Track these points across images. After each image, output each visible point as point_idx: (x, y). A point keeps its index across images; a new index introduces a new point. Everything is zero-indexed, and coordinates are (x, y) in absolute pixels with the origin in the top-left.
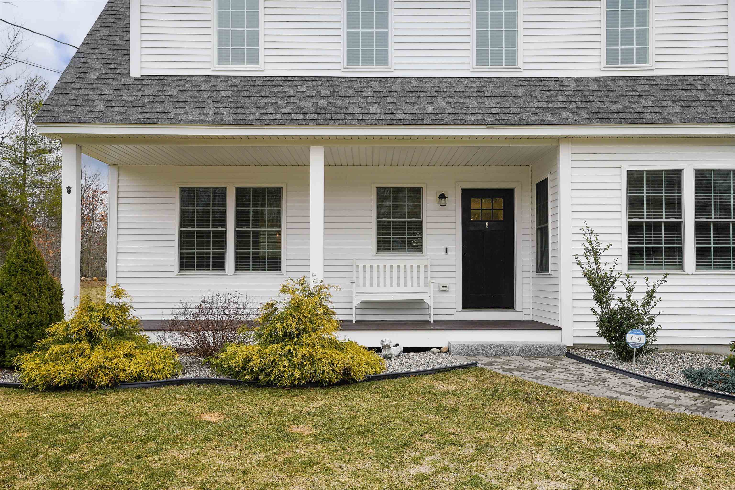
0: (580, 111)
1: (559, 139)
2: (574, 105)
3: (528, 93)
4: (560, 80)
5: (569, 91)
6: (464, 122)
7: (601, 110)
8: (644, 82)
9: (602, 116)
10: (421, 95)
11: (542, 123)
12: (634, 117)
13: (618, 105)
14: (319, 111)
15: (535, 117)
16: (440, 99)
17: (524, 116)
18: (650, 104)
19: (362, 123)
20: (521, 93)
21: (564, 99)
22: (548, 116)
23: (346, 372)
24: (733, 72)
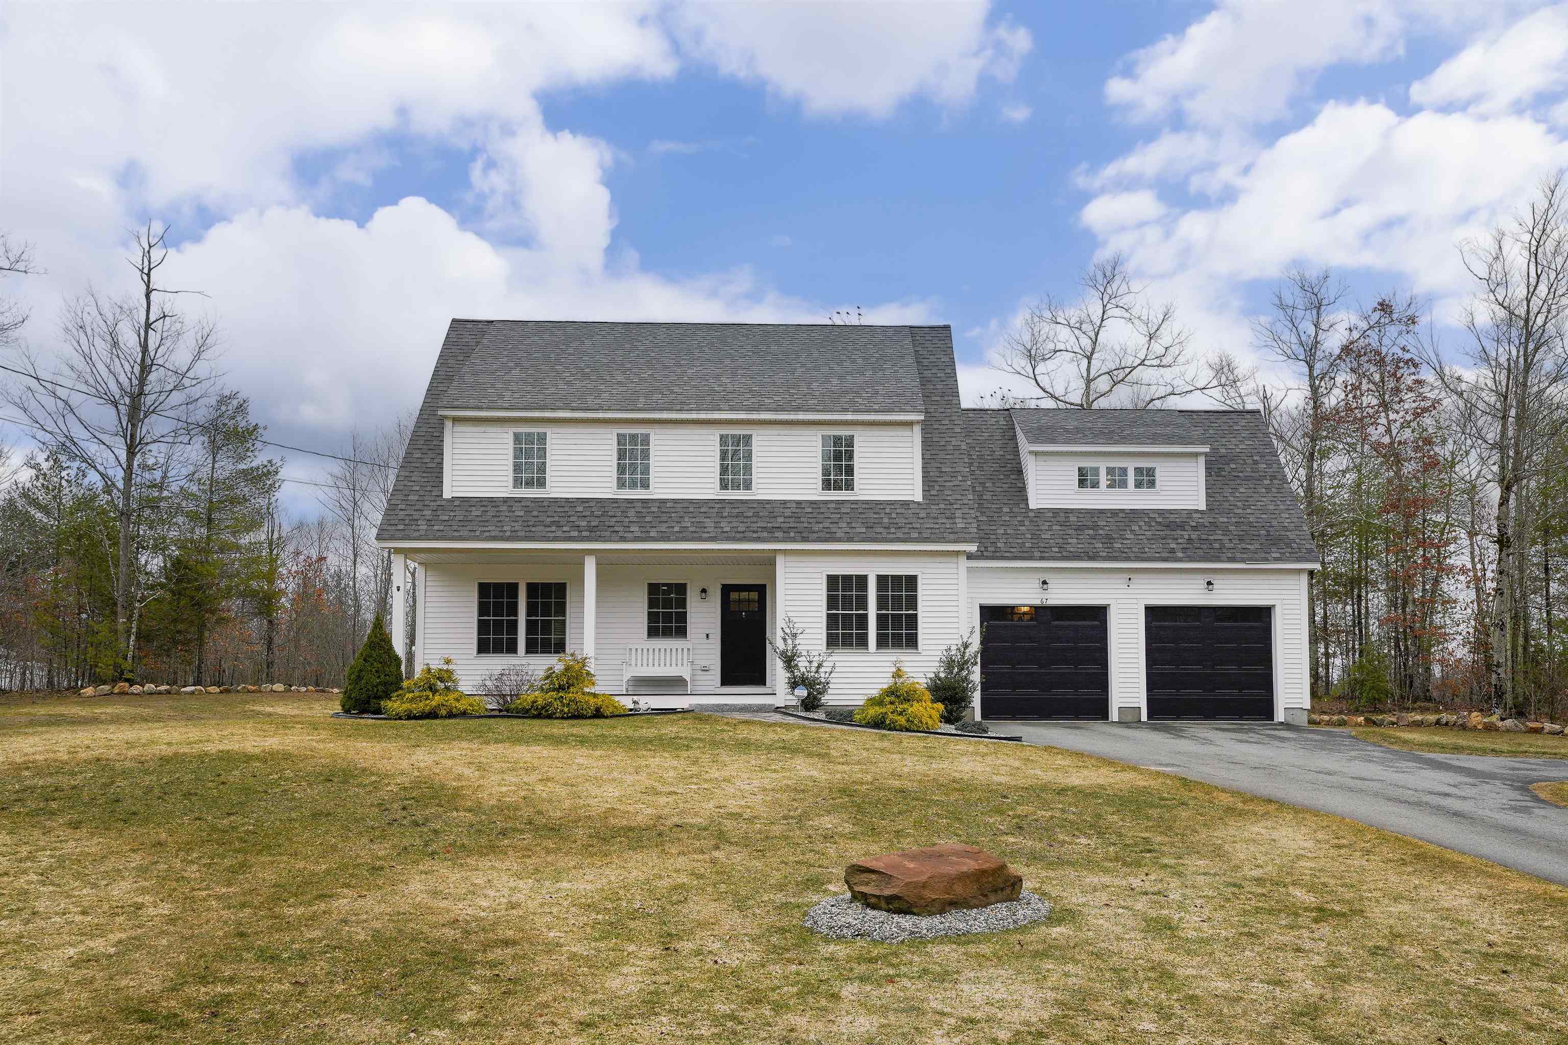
2: (786, 525)
3: (756, 515)
4: (785, 502)
5: (788, 513)
6: (700, 539)
8: (848, 505)
11: (761, 539)
12: (828, 536)
13: (821, 526)
14: (591, 529)
15: (755, 535)
18: (844, 526)
22: (765, 534)
24: (918, 497)
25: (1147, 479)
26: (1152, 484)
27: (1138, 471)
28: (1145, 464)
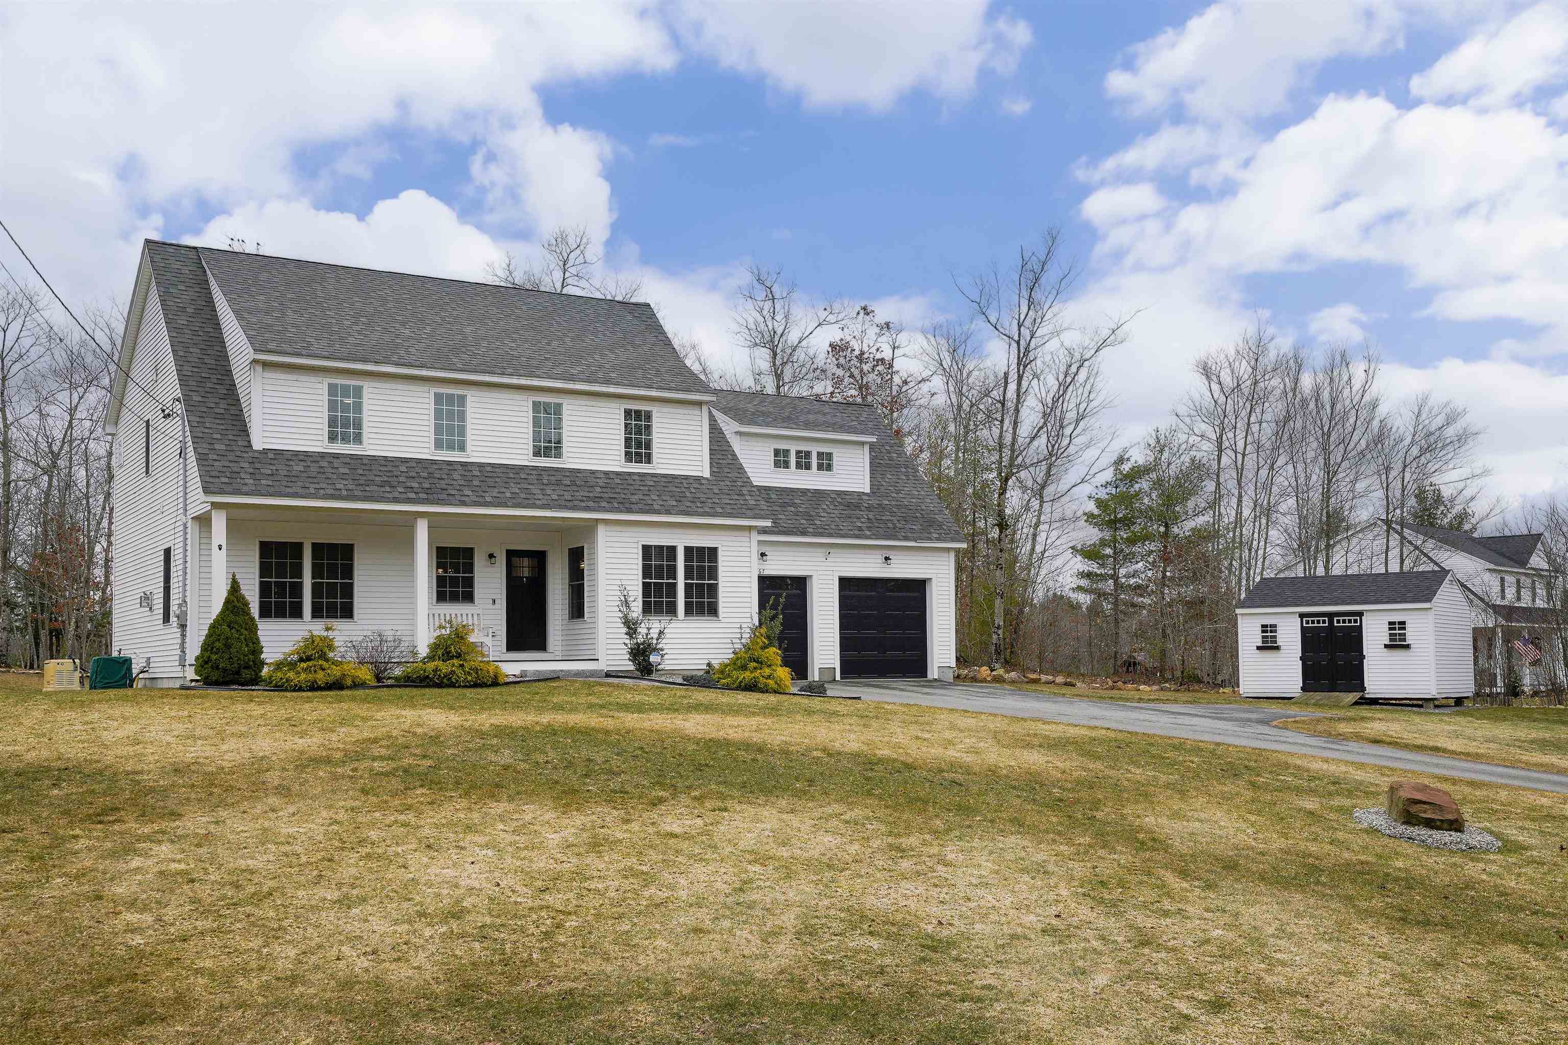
0: (612, 500)
1: (597, 520)
2: (606, 495)
3: (573, 483)
4: (593, 472)
5: (601, 482)
6: (534, 506)
7: (625, 501)
8: (650, 478)
9: (627, 505)
10: (497, 480)
11: (587, 509)
12: (647, 508)
13: (636, 497)
14: (426, 491)
15: (582, 505)
16: (512, 485)
17: (576, 503)
18: (656, 498)
19: (462, 503)
20: (569, 483)
21: (598, 489)
22: (591, 504)
23: (496, 676)
24: (707, 474)
25: (825, 462)
26: (829, 468)
27: (820, 455)
28: (825, 449)
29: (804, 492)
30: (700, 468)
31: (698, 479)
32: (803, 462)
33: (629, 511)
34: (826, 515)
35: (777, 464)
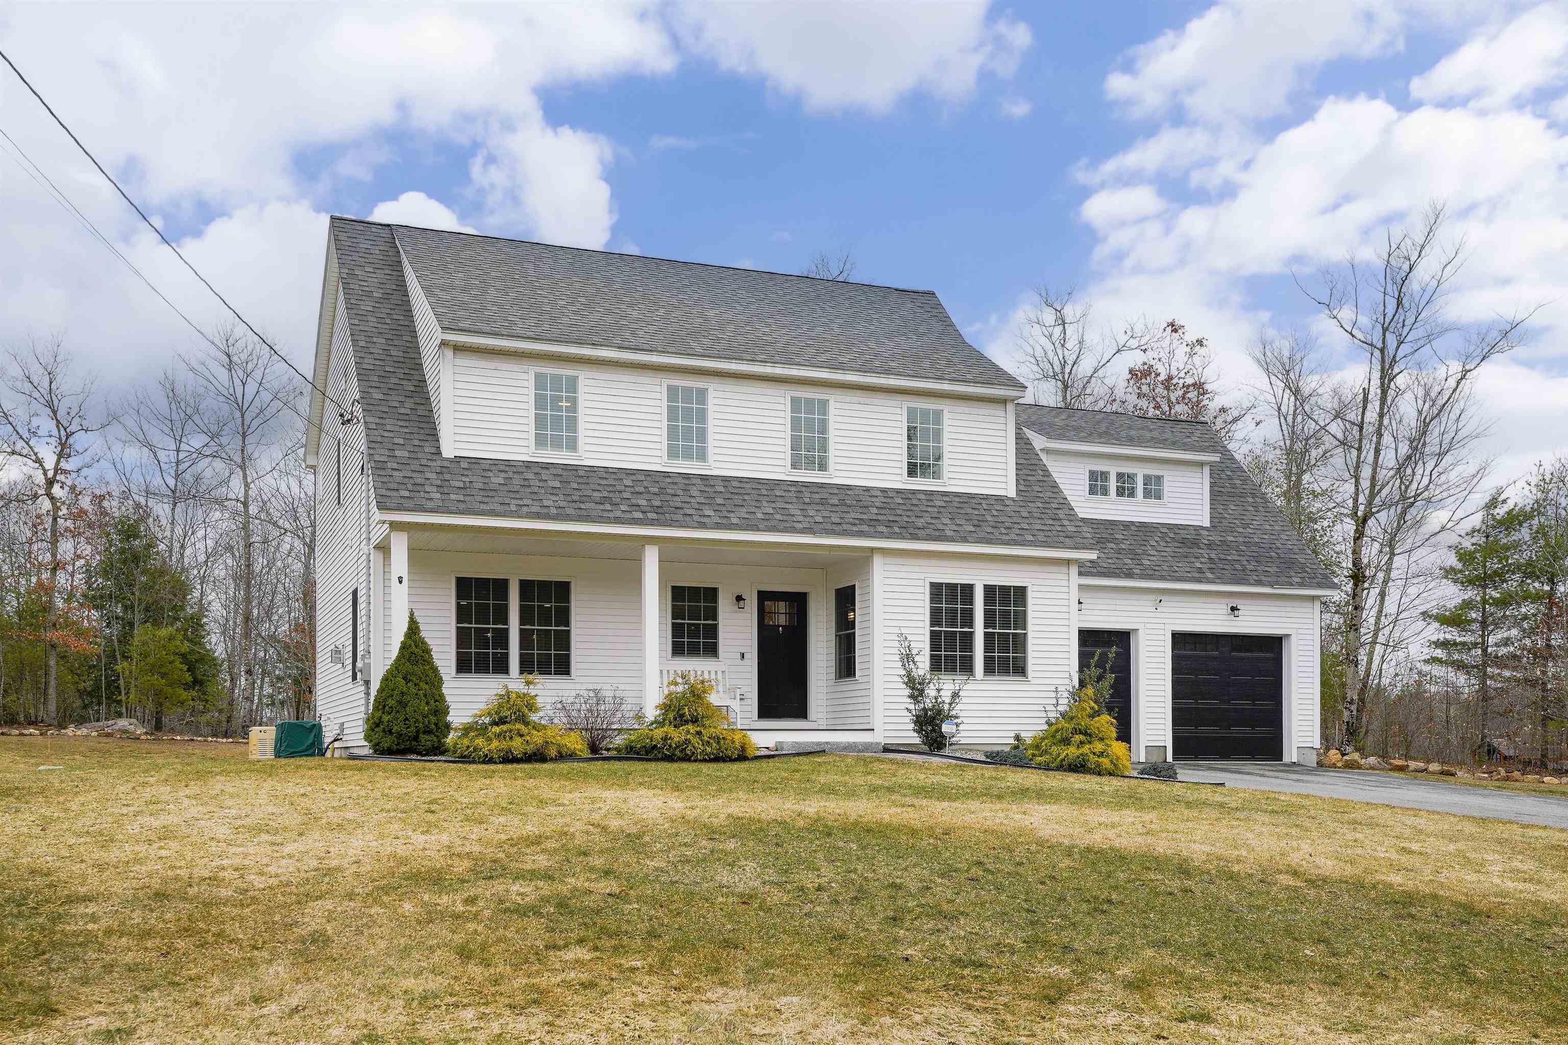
0: (892, 524)
1: (873, 550)
2: (884, 518)
3: (842, 503)
4: (867, 489)
5: (878, 502)
6: (793, 530)
7: (909, 525)
8: (940, 497)
9: (911, 530)
10: (746, 497)
11: (861, 534)
12: (936, 533)
13: (922, 520)
14: (656, 511)
15: (855, 529)
16: (765, 504)
17: (845, 527)
18: (948, 522)
19: (703, 526)
20: (836, 502)
21: (875, 511)
22: (865, 528)
23: (743, 748)
24: (1012, 493)
25: (1153, 488)
26: (1158, 495)
27: (1147, 478)
28: (1152, 470)
29: (1127, 525)
30: (1003, 486)
31: (1000, 499)
32: (1126, 489)
33: (914, 537)
34: (1156, 553)
35: (1092, 491)
